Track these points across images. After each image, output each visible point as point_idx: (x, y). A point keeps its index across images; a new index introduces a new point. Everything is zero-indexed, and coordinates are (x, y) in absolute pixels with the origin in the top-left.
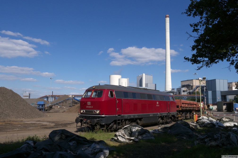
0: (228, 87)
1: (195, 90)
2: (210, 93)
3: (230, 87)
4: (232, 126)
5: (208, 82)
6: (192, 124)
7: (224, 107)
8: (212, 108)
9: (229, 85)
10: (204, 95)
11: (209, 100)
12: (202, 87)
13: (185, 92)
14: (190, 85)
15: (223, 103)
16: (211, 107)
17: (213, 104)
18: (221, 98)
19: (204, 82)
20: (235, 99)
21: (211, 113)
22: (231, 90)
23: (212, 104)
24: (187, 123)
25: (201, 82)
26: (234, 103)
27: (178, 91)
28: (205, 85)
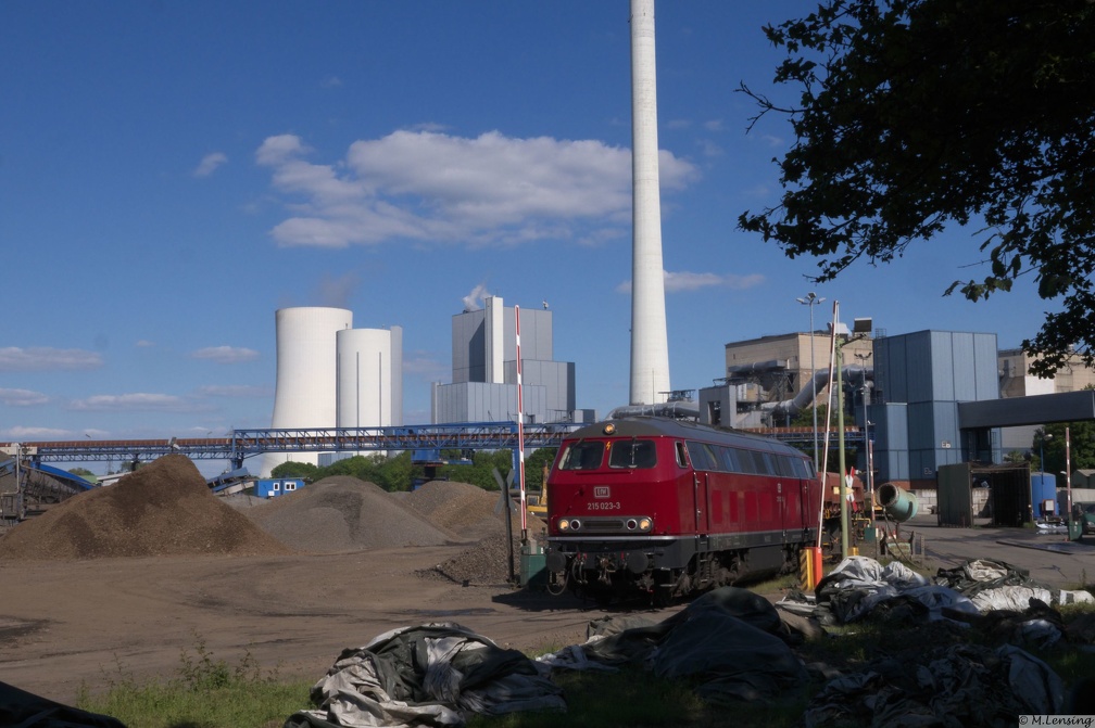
0: (1002, 379)
1: (810, 399)
2: (896, 413)
3: (1011, 375)
4: (1019, 609)
5: (883, 346)
6: (793, 604)
7: (979, 498)
8: (911, 504)
9: (1006, 362)
10: (862, 429)
11: (892, 457)
12: (853, 381)
13: (749, 411)
14: (781, 369)
15: (973, 475)
16: (902, 498)
17: (916, 484)
18: (959, 446)
19: (865, 346)
20: (1036, 450)
21: (902, 534)
22: (1015, 395)
23: (908, 484)
24: (765, 601)
25: (841, 345)
26: (1032, 474)
27: (711, 404)
28: (867, 364)
